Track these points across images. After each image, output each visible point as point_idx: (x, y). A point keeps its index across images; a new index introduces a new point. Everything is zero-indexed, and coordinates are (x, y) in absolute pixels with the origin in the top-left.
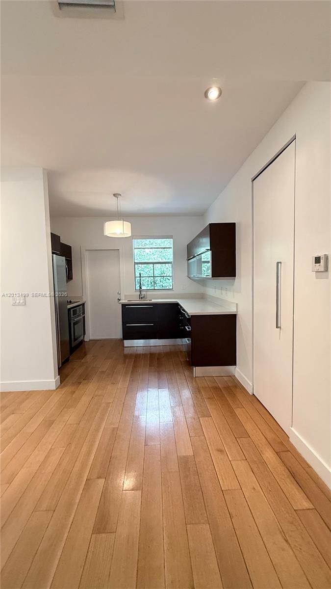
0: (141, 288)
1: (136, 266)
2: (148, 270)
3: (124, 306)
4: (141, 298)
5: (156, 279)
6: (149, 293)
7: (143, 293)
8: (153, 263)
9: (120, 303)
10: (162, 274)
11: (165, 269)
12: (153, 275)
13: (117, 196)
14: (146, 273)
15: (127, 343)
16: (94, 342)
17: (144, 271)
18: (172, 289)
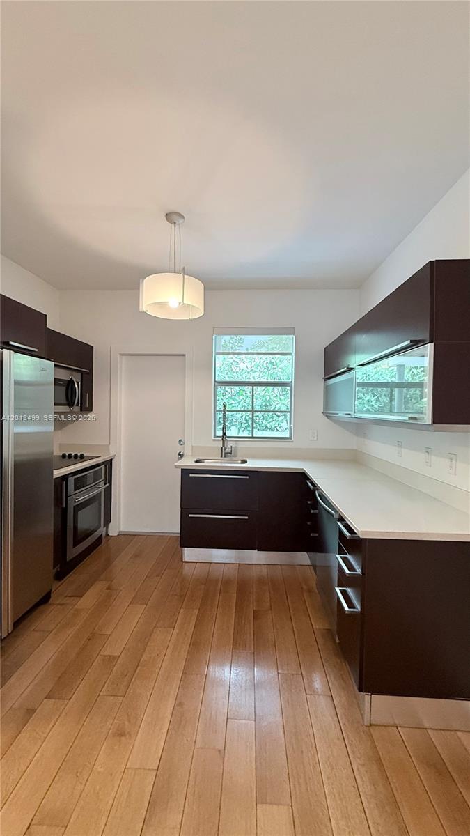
0: (224, 434)
1: (218, 388)
2: (241, 397)
3: (185, 472)
4: (225, 454)
5: (256, 414)
6: (241, 445)
7: (230, 444)
8: (253, 384)
9: (176, 467)
10: (266, 406)
11: (272, 397)
12: (250, 408)
13: (175, 218)
14: (239, 403)
15: (190, 554)
16: (128, 538)
17: (234, 399)
18: (290, 438)
